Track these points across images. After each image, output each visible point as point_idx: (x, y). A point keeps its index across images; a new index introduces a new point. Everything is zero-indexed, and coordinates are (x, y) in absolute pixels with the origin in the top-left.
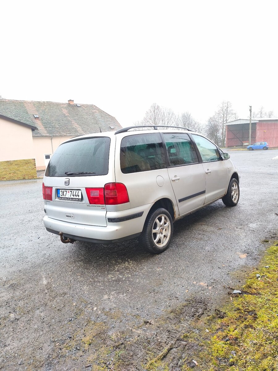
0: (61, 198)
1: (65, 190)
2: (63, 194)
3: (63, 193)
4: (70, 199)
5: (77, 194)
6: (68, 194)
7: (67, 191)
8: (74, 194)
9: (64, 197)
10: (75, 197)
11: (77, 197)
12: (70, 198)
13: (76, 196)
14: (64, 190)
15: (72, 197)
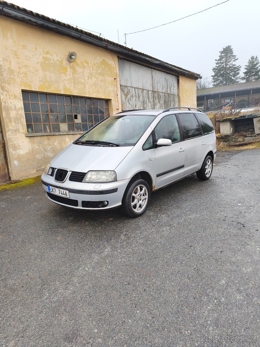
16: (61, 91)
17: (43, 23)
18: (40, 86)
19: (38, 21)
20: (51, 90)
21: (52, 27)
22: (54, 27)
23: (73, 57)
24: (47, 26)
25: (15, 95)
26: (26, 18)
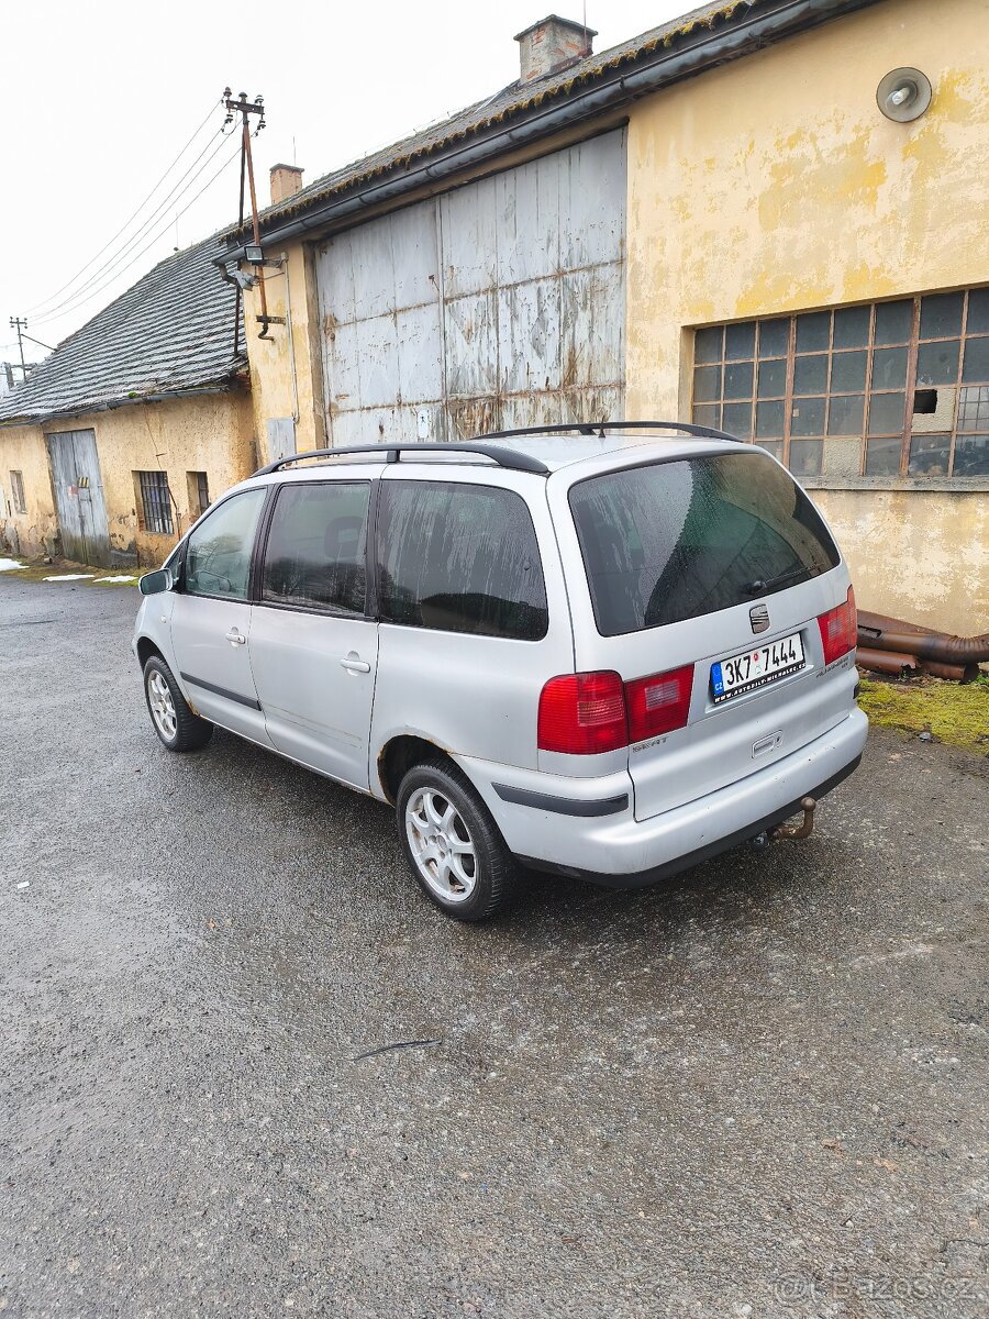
0: (732, 691)
1: (742, 657)
2: (738, 673)
3: (737, 668)
4: (769, 679)
5: (786, 651)
6: (757, 663)
7: (752, 654)
8: (778, 654)
9: (741, 683)
10: (783, 664)
11: (791, 661)
12: (765, 677)
13: (785, 658)
14: (737, 659)
15: (773, 668)
16: (829, 291)
17: (748, 29)
18: (743, 296)
19: (730, 41)
20: (784, 299)
21: (786, 20)
22: (797, 14)
23: (899, 96)
24: (766, 31)
25: (660, 350)
26: (689, 62)
